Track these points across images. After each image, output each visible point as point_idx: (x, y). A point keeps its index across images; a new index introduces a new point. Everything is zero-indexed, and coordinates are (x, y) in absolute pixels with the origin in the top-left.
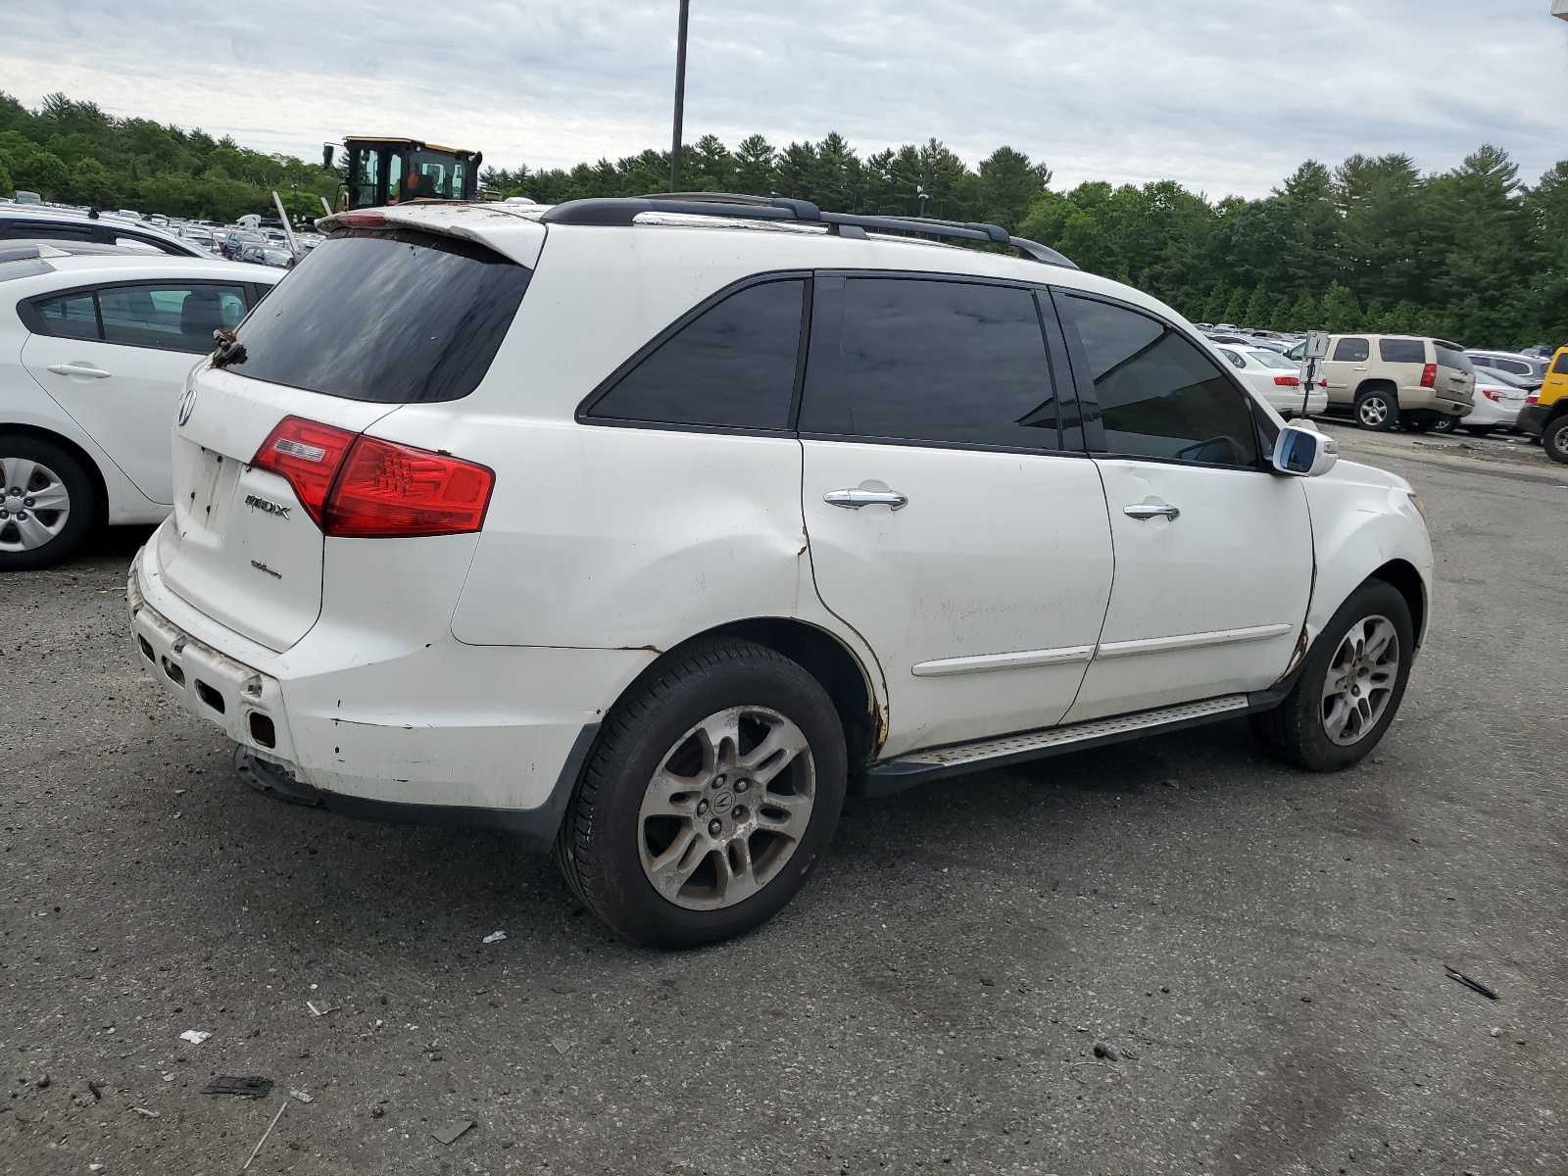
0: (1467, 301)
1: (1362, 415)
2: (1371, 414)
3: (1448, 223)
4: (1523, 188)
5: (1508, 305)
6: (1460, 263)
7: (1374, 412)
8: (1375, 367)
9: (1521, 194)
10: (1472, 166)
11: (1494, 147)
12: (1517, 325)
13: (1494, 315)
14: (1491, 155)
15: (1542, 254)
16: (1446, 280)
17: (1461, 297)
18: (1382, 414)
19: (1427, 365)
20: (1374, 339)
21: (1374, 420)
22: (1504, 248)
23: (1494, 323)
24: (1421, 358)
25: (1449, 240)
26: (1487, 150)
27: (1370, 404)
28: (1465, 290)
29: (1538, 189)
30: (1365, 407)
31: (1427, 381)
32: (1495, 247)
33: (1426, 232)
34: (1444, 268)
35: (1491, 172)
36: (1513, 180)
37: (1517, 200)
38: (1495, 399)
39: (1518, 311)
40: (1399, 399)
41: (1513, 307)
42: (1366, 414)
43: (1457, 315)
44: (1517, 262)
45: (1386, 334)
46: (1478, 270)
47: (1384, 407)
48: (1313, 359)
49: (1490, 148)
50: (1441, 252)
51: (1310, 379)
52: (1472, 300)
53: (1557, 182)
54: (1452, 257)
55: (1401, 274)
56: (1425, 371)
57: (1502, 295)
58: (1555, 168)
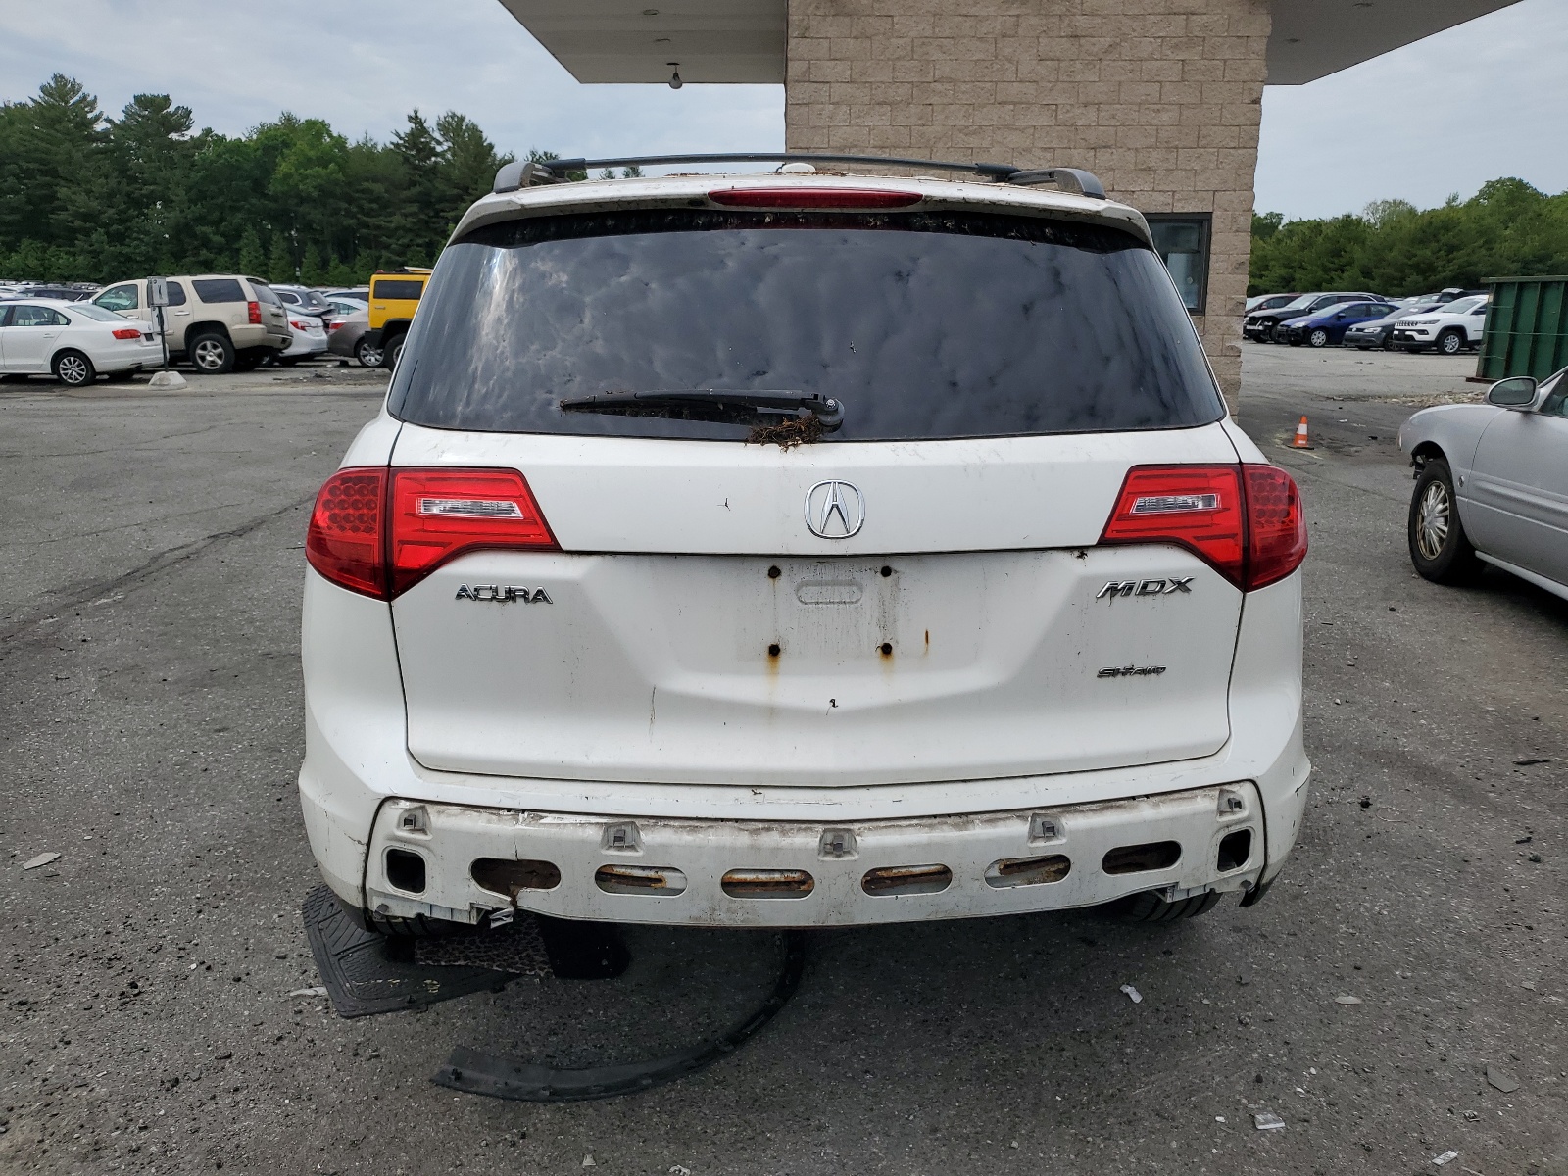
0: (94, 237)
1: (200, 362)
2: (209, 358)
3: (44, 156)
4: (109, 121)
5: (136, 239)
6: (75, 199)
7: (211, 356)
8: (197, 310)
9: (109, 126)
10: (50, 95)
11: (66, 77)
12: (149, 258)
13: (126, 250)
14: (65, 85)
15: (151, 188)
16: (63, 215)
17: (87, 233)
18: (219, 356)
19: (250, 303)
20: (186, 282)
21: (213, 363)
22: (113, 183)
23: (129, 259)
24: (241, 297)
25: (53, 173)
26: (59, 79)
27: (204, 348)
28: (88, 225)
29: (123, 122)
30: (199, 351)
31: (255, 318)
32: (102, 181)
33: (25, 165)
34: (56, 203)
35: (71, 101)
36: (96, 112)
37: (106, 132)
38: (303, 328)
39: (147, 244)
40: (233, 340)
41: (142, 240)
42: (203, 358)
43: (90, 252)
44: (128, 195)
45: (196, 275)
46: (95, 204)
47: (220, 350)
48: (160, 307)
49: (62, 77)
50: (49, 186)
51: (162, 328)
52: (98, 236)
53: (140, 116)
54: (63, 192)
55: (13, 210)
56: (249, 309)
57: (127, 229)
58: (133, 101)
